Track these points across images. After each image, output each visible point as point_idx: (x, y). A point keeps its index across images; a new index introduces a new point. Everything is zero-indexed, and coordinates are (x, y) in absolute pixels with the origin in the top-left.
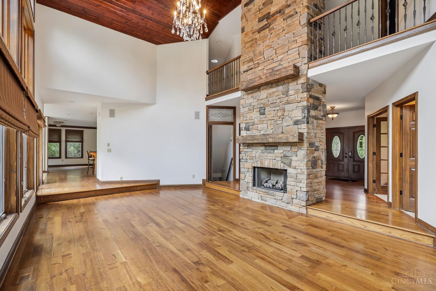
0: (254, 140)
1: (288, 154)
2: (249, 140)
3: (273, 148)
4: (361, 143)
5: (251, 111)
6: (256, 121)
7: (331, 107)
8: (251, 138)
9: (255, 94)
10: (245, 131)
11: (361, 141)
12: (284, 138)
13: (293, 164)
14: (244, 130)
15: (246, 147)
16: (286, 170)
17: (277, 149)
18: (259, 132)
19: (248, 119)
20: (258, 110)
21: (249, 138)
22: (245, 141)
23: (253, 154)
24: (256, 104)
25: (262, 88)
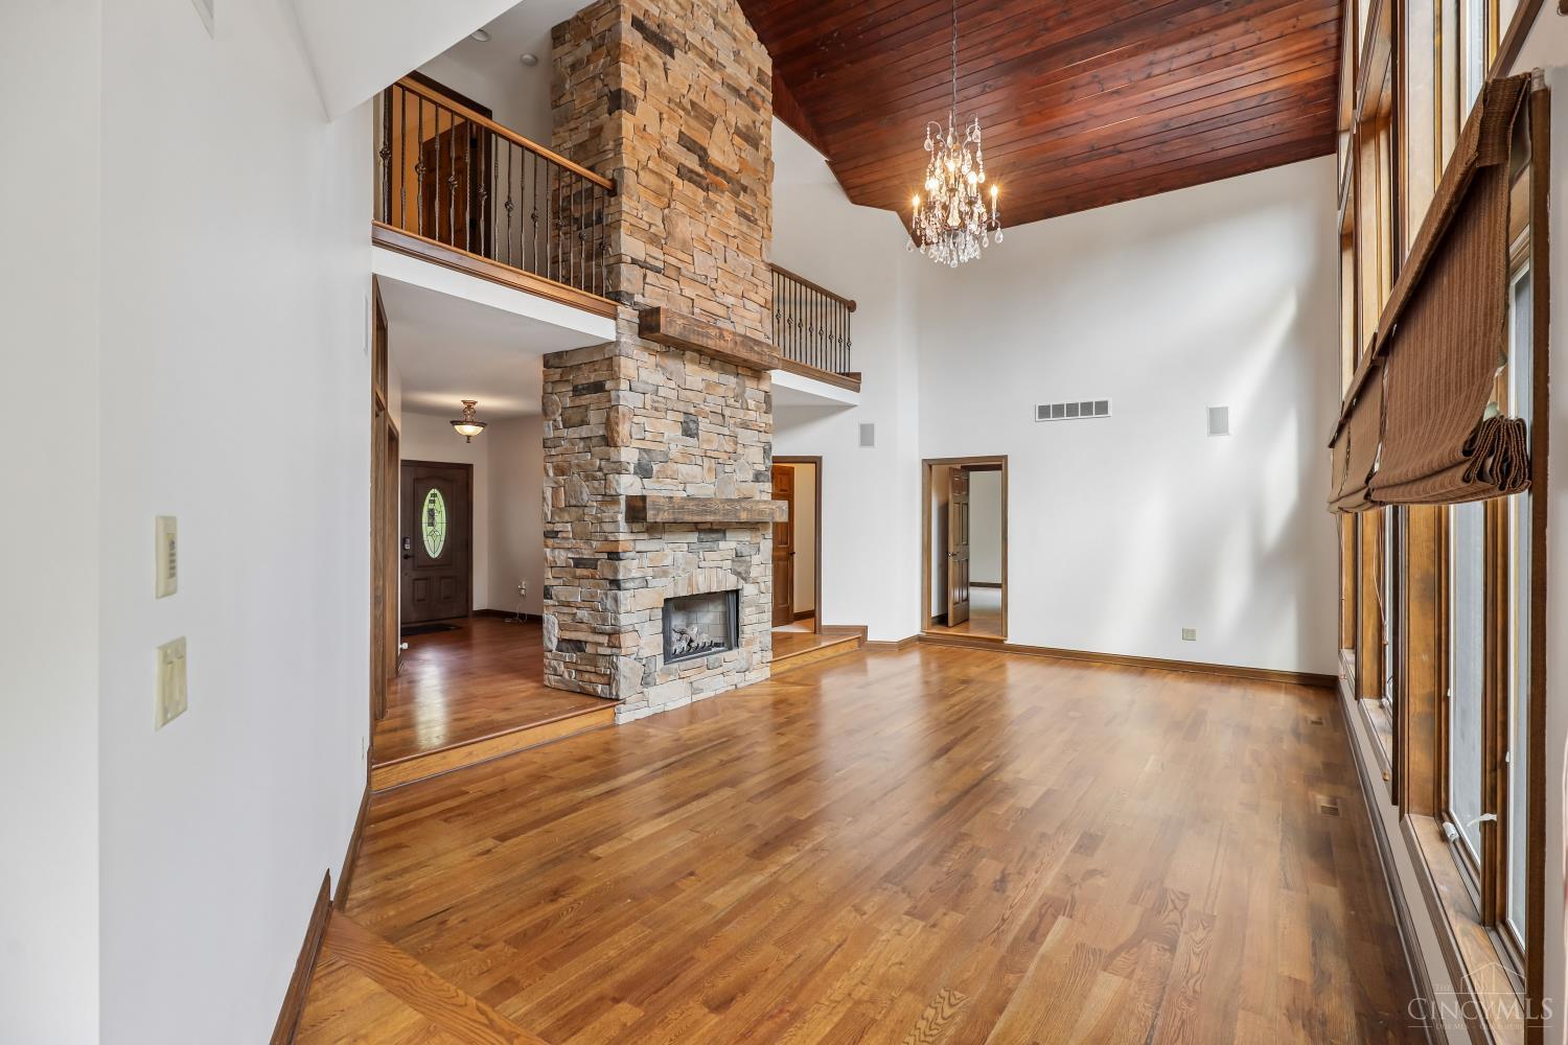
0: (705, 512)
1: (745, 551)
2: (692, 513)
3: (714, 536)
4: (431, 513)
5: (657, 414)
6: (674, 452)
7: (464, 402)
8: (697, 505)
9: (672, 364)
10: (637, 479)
11: (431, 506)
12: (768, 511)
13: (753, 574)
14: (635, 473)
15: (641, 536)
16: (736, 592)
17: (724, 538)
18: (681, 487)
19: (648, 436)
20: (681, 418)
21: (691, 506)
22: (680, 516)
23: (666, 555)
24: (673, 395)
25: (689, 354)
